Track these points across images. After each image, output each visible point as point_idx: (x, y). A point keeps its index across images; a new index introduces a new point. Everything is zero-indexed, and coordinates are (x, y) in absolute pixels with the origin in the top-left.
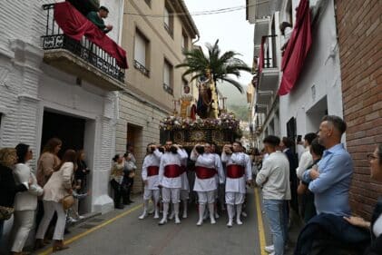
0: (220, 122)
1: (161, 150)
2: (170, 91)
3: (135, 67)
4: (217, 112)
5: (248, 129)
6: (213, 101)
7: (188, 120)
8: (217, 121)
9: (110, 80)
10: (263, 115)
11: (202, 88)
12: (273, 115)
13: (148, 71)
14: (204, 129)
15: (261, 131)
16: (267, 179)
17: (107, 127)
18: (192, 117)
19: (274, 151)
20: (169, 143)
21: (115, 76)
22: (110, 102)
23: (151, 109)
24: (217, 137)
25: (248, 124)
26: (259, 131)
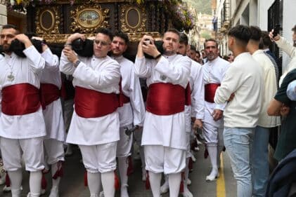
15: (229, 27)
20: (6, 31)
24: (132, 22)
25: (211, 18)
26: (226, 26)
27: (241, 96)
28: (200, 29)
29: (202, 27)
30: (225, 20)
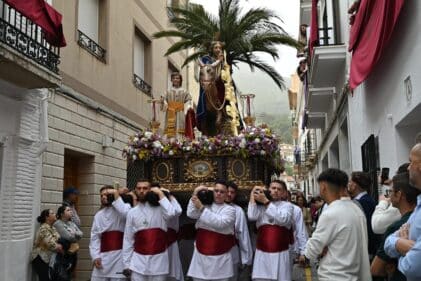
0: (243, 144)
1: (127, 199)
2: (146, 87)
3: (80, 43)
4: (235, 123)
5: (291, 158)
6: (228, 103)
7: (180, 140)
8: (237, 141)
9: (32, 69)
10: (319, 131)
11: (207, 77)
12: (336, 131)
13: (104, 52)
14: (212, 156)
15: (315, 161)
16: (326, 250)
17: (25, 158)
18: (188, 133)
19: (339, 198)
20: (142, 184)
21: (40, 60)
22: (31, 109)
23: (109, 122)
26: (312, 160)
27: (336, 250)
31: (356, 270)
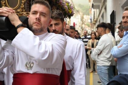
10: (98, 10)
12: (103, 10)
15: (96, 21)
16: (101, 52)
25: (89, 17)
26: (95, 21)
27: (105, 52)
28: (85, 22)
29: (86, 21)
30: (94, 19)
31: (111, 59)
